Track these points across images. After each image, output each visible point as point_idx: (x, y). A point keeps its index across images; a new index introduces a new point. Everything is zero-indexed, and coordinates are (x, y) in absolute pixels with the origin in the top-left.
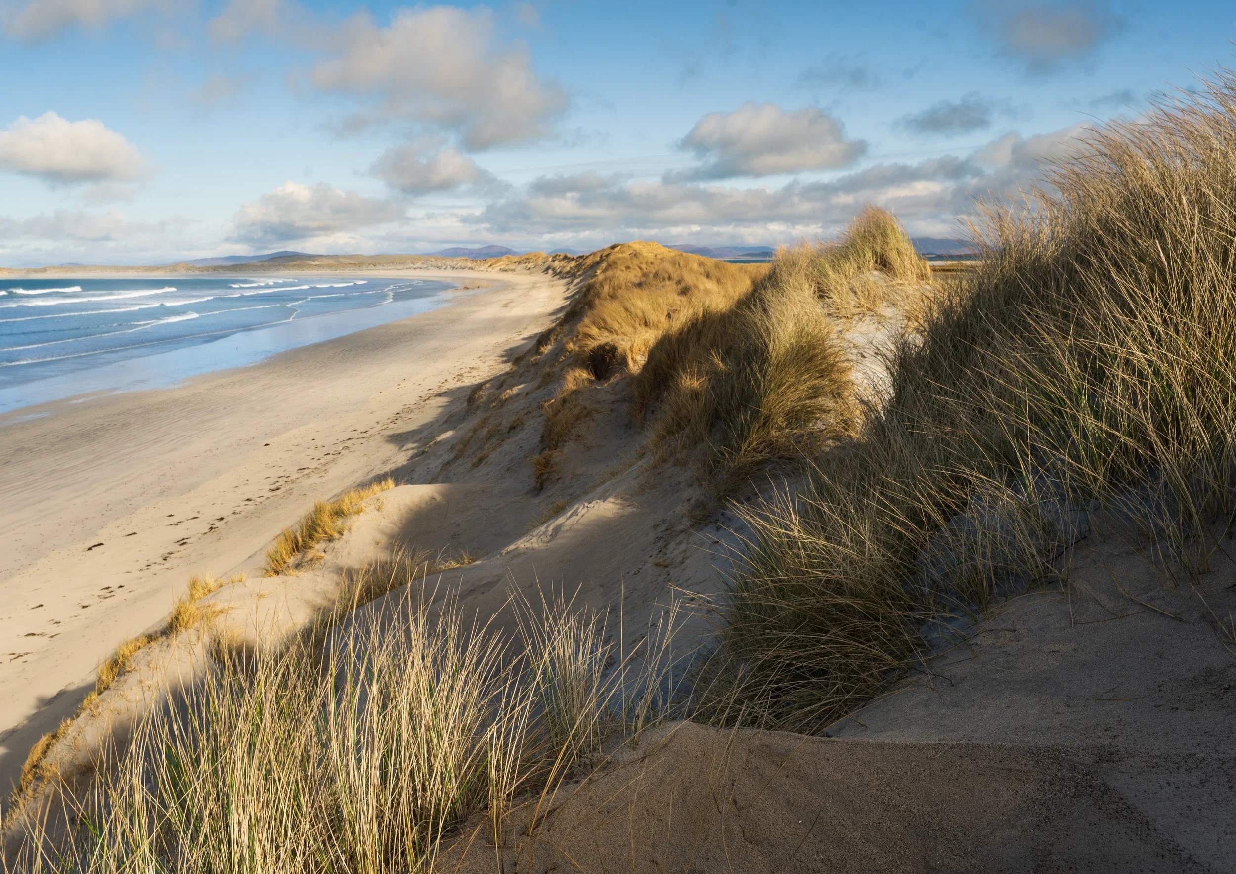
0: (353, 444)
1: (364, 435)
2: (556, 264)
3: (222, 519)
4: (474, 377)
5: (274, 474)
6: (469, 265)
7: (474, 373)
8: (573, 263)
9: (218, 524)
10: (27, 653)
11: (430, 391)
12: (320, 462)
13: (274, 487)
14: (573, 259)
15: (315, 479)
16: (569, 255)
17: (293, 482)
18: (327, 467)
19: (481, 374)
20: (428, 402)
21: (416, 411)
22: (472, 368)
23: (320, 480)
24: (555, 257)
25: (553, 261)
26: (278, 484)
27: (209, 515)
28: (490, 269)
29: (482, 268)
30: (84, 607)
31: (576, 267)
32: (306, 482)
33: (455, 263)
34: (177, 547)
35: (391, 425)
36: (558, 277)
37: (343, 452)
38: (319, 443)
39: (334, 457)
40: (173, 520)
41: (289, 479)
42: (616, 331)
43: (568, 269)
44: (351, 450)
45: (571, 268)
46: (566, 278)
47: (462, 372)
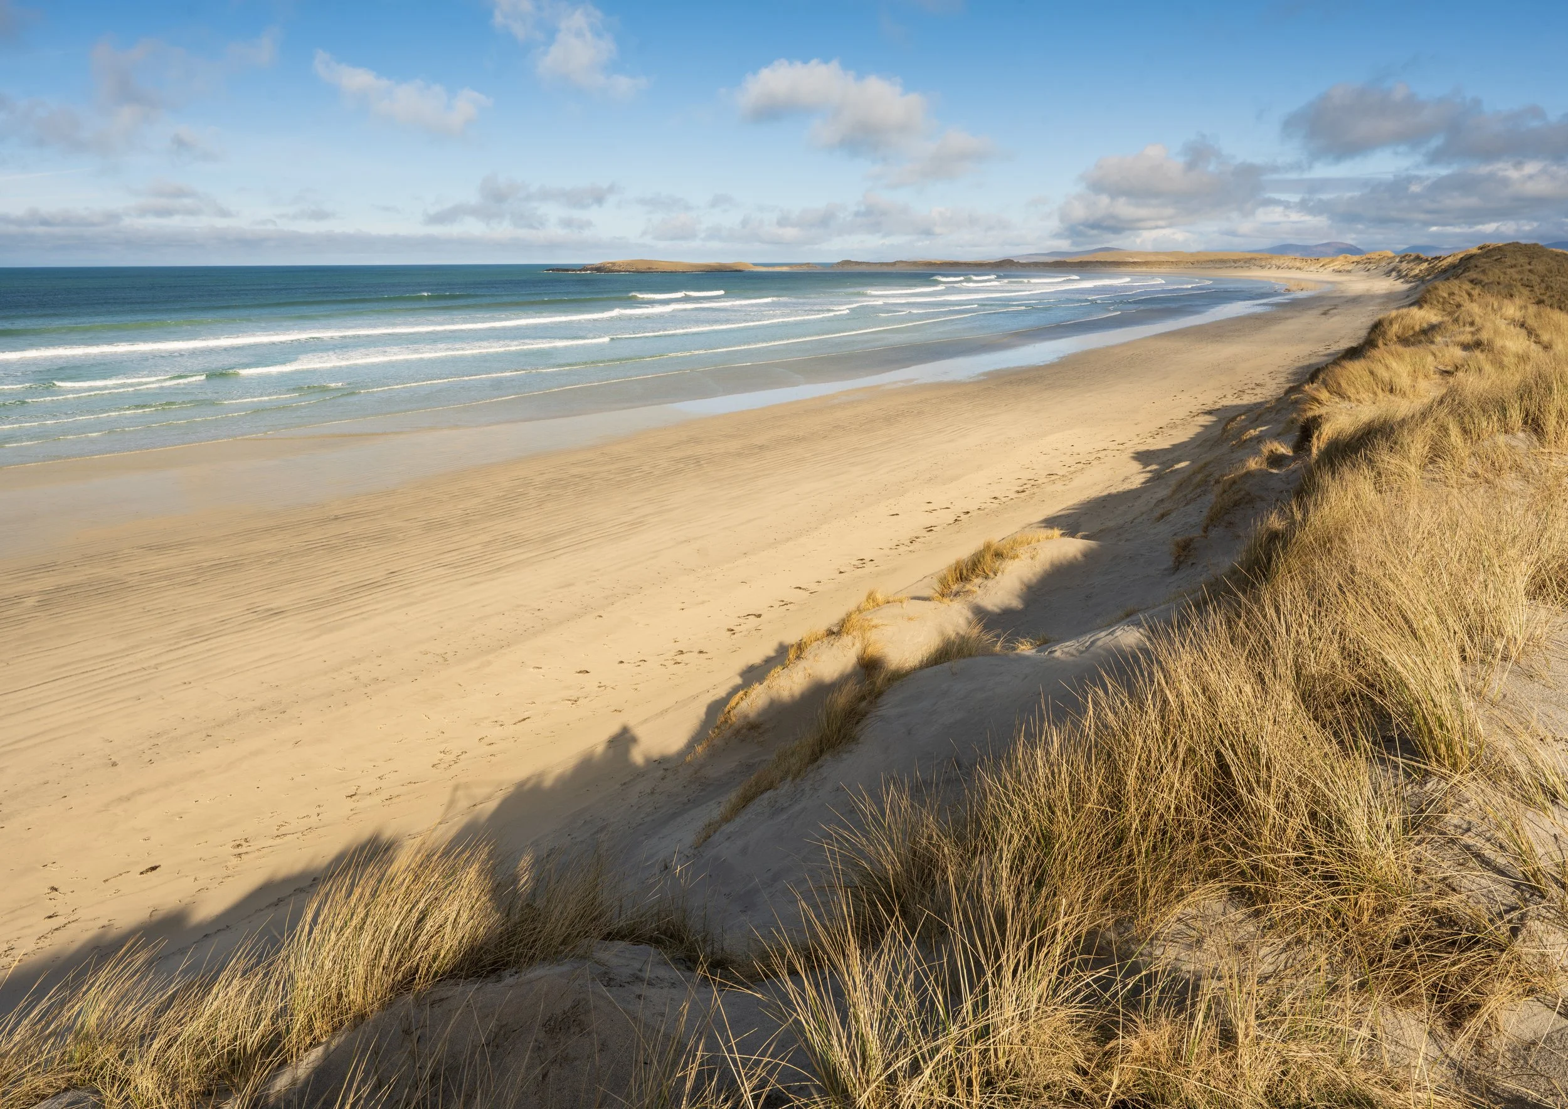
0: (1106, 456)
1: (1121, 447)
2: (1404, 265)
3: (968, 512)
4: (1256, 395)
5: (1026, 475)
6: (1298, 264)
7: (1258, 390)
8: (1425, 265)
9: (963, 517)
10: (791, 603)
11: (1204, 407)
12: (1070, 469)
13: (1020, 489)
14: (1427, 260)
15: (1059, 487)
16: (1422, 256)
17: (1038, 486)
18: (1075, 475)
19: (1264, 392)
20: (1196, 418)
21: (1180, 427)
22: (1257, 385)
23: (1063, 488)
24: (1404, 257)
25: (1401, 262)
26: (1025, 487)
27: (959, 507)
28: (1321, 270)
29: (1312, 269)
30: (841, 572)
31: (1427, 269)
32: (1050, 488)
33: (1282, 261)
34: (924, 533)
35: (1150, 440)
36: (1402, 280)
37: (1095, 463)
38: (1075, 450)
39: (1084, 466)
40: (931, 507)
41: (1036, 483)
42: (1349, 398)
43: (1417, 271)
44: (1102, 461)
45: (1420, 271)
46: (1411, 282)
47: (1245, 388)
